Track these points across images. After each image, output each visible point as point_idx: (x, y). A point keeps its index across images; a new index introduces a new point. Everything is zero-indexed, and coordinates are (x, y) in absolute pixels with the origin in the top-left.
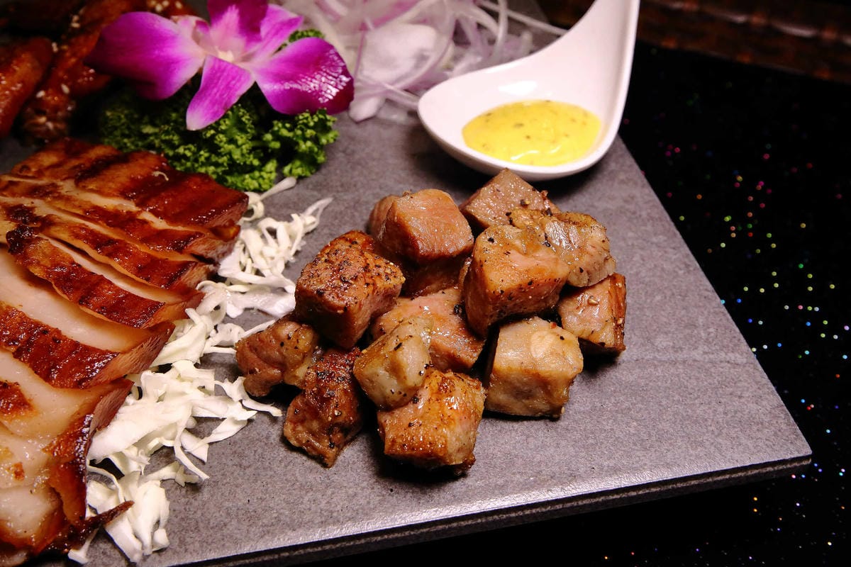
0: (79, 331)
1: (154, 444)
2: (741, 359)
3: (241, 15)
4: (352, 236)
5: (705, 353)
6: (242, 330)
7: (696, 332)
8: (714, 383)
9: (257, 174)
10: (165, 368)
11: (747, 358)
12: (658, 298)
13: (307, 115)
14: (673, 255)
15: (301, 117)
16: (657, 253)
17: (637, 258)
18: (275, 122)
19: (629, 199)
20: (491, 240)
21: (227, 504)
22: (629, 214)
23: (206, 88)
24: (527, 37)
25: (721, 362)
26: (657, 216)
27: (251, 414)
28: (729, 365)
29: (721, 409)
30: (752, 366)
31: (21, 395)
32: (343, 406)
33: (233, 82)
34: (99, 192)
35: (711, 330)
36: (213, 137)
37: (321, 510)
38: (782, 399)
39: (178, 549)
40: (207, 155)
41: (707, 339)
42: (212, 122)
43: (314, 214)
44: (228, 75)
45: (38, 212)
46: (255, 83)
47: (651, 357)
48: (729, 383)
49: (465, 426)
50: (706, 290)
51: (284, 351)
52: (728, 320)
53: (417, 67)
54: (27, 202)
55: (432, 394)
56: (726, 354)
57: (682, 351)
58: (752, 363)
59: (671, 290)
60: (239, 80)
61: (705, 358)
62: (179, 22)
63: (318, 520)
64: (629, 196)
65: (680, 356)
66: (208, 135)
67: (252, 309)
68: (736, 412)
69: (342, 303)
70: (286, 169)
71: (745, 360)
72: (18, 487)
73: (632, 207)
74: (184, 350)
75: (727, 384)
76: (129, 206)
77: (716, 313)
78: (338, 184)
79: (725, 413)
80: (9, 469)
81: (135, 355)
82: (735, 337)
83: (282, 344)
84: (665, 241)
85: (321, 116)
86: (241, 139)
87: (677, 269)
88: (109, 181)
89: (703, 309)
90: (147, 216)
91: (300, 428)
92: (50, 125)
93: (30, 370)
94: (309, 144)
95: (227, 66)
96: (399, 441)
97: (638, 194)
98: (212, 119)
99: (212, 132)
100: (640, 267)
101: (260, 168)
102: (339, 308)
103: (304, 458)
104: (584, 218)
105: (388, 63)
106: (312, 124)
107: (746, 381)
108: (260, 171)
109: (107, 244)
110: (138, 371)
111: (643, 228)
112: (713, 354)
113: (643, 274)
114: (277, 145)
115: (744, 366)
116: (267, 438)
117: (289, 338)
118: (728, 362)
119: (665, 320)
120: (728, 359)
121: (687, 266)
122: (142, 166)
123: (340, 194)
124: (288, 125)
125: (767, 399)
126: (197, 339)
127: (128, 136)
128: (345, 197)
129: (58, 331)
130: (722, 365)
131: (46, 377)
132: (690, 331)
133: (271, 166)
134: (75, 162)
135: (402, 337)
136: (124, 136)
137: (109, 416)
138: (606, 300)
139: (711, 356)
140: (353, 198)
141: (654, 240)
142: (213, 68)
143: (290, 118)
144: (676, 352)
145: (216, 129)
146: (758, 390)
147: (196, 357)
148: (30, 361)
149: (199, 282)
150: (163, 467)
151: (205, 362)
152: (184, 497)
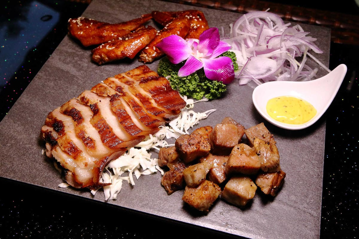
0: (118, 131)
1: (126, 169)
2: (315, 214)
3: (210, 43)
4: (208, 128)
5: (304, 207)
6: (167, 144)
7: (306, 199)
8: (300, 219)
9: (197, 94)
10: (139, 148)
11: (318, 215)
12: (301, 183)
13: (216, 82)
14: (316, 170)
15: (214, 82)
16: (311, 166)
17: (303, 166)
18: (207, 81)
19: (314, 144)
20: (238, 149)
21: (137, 194)
22: (310, 149)
23: (187, 65)
25: (308, 213)
26: (320, 154)
27: (156, 171)
28: (309, 215)
29: (297, 228)
30: (317, 218)
31: (94, 144)
32: (178, 180)
33: (196, 66)
34: (144, 88)
35: (312, 201)
36: (185, 80)
37: (160, 206)
38: (320, 234)
39: (119, 201)
40: (183, 84)
41: (308, 203)
42: (186, 76)
43: (207, 114)
44: (195, 63)
45: (124, 91)
46: (203, 68)
47: (285, 202)
48: (305, 221)
49: (207, 201)
50: (320, 186)
51: (168, 156)
52: (320, 199)
53: (267, 72)
54: (123, 85)
55: (202, 188)
56: (311, 211)
57: (297, 204)
58: (318, 217)
59: (307, 182)
60: (198, 65)
61: (303, 209)
62: (188, 41)
63: (158, 209)
64: (315, 143)
65: (295, 205)
66: (184, 79)
67: (174, 138)
68: (301, 231)
69: (185, 151)
70: (206, 95)
71: (316, 215)
72: (85, 169)
73: (313, 147)
74: (146, 145)
75: (304, 221)
76: (149, 96)
77: (317, 196)
78: (222, 105)
79: (297, 230)
80: (84, 163)
81: (130, 142)
82: (318, 206)
83: (169, 155)
84: (317, 164)
85: (220, 84)
86: (194, 82)
87: (314, 175)
88: (148, 86)
89: (314, 193)
90: (153, 101)
91: (165, 181)
92: (147, 58)
93: (100, 137)
94: (214, 90)
95: (196, 60)
96: (186, 197)
97: (318, 143)
98: (186, 75)
99: (185, 78)
100: (302, 169)
101: (199, 92)
102: (184, 152)
103: (164, 190)
104: (276, 150)
105: (257, 68)
106: (217, 85)
107: (312, 222)
108: (199, 93)
109: (137, 107)
110: (131, 147)
111: (312, 156)
112: (307, 209)
113: (301, 172)
114: (205, 87)
115: (315, 217)
116: (157, 179)
117: (171, 154)
118: (310, 214)
119: (298, 191)
120: (311, 213)
121: (318, 175)
122: (161, 83)
123: (220, 109)
124: (210, 83)
125: (315, 231)
126: (150, 144)
127: (165, 70)
128: (221, 111)
129: (112, 129)
130: (307, 214)
131: (103, 141)
132: (304, 198)
133: (202, 93)
134: (143, 76)
135: (199, 168)
136: (164, 69)
137: (117, 157)
138: (272, 179)
139: (306, 209)
140: (223, 112)
141: (313, 162)
142: (191, 60)
143: (211, 81)
144: (295, 203)
145: (187, 78)
146: (314, 227)
147: (148, 148)
148: (102, 135)
149: (160, 125)
150: (127, 176)
151: (150, 150)
152: (127, 187)
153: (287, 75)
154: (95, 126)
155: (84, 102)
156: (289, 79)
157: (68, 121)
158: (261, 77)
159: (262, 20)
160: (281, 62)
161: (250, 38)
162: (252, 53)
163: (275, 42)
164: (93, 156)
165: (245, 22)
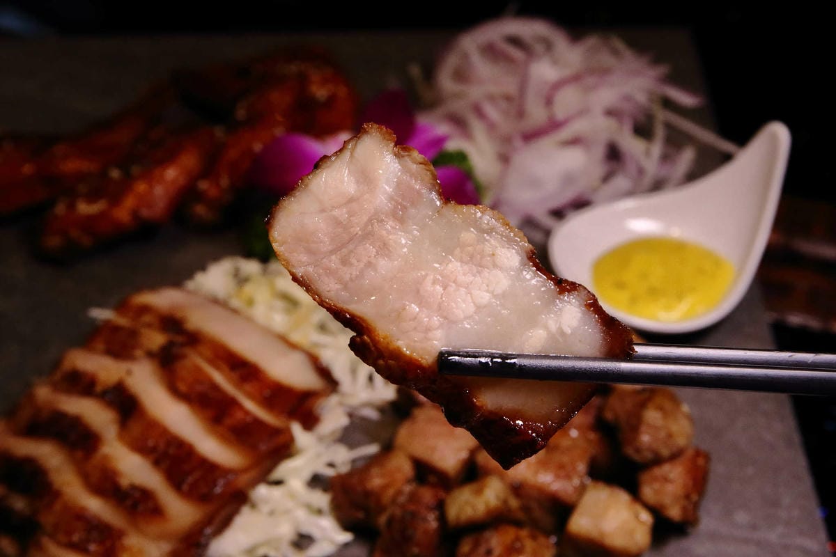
0: (211, 447)
10: (278, 483)
24: (687, 157)
65: (756, 536)
74: (298, 469)
81: (253, 472)
93: (164, 478)
105: (534, 183)
110: (254, 485)
129: (191, 446)
137: (226, 523)
147: (307, 474)
151: (315, 481)
153: (621, 182)
154: (140, 448)
155: (82, 384)
156: (630, 194)
157: (48, 454)
158: (556, 203)
159: (515, 41)
160: (599, 151)
161: (491, 98)
162: (507, 140)
163: (567, 100)
164: (160, 537)
165: (466, 57)
